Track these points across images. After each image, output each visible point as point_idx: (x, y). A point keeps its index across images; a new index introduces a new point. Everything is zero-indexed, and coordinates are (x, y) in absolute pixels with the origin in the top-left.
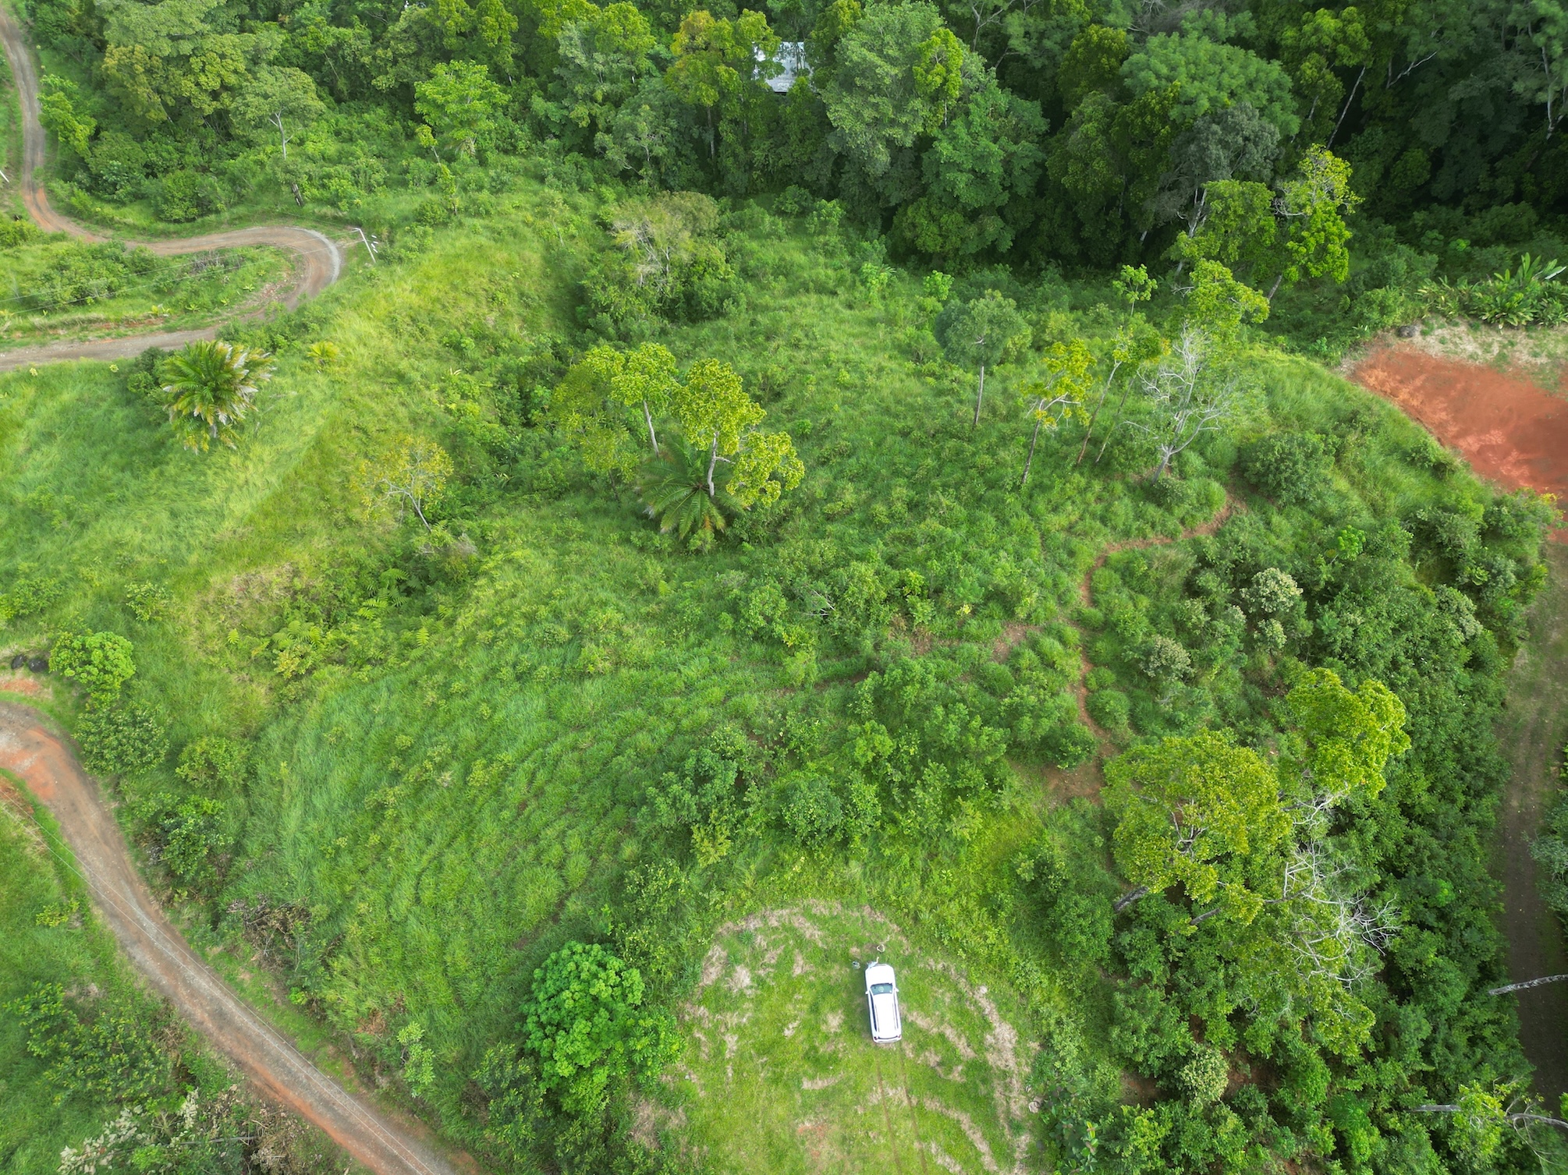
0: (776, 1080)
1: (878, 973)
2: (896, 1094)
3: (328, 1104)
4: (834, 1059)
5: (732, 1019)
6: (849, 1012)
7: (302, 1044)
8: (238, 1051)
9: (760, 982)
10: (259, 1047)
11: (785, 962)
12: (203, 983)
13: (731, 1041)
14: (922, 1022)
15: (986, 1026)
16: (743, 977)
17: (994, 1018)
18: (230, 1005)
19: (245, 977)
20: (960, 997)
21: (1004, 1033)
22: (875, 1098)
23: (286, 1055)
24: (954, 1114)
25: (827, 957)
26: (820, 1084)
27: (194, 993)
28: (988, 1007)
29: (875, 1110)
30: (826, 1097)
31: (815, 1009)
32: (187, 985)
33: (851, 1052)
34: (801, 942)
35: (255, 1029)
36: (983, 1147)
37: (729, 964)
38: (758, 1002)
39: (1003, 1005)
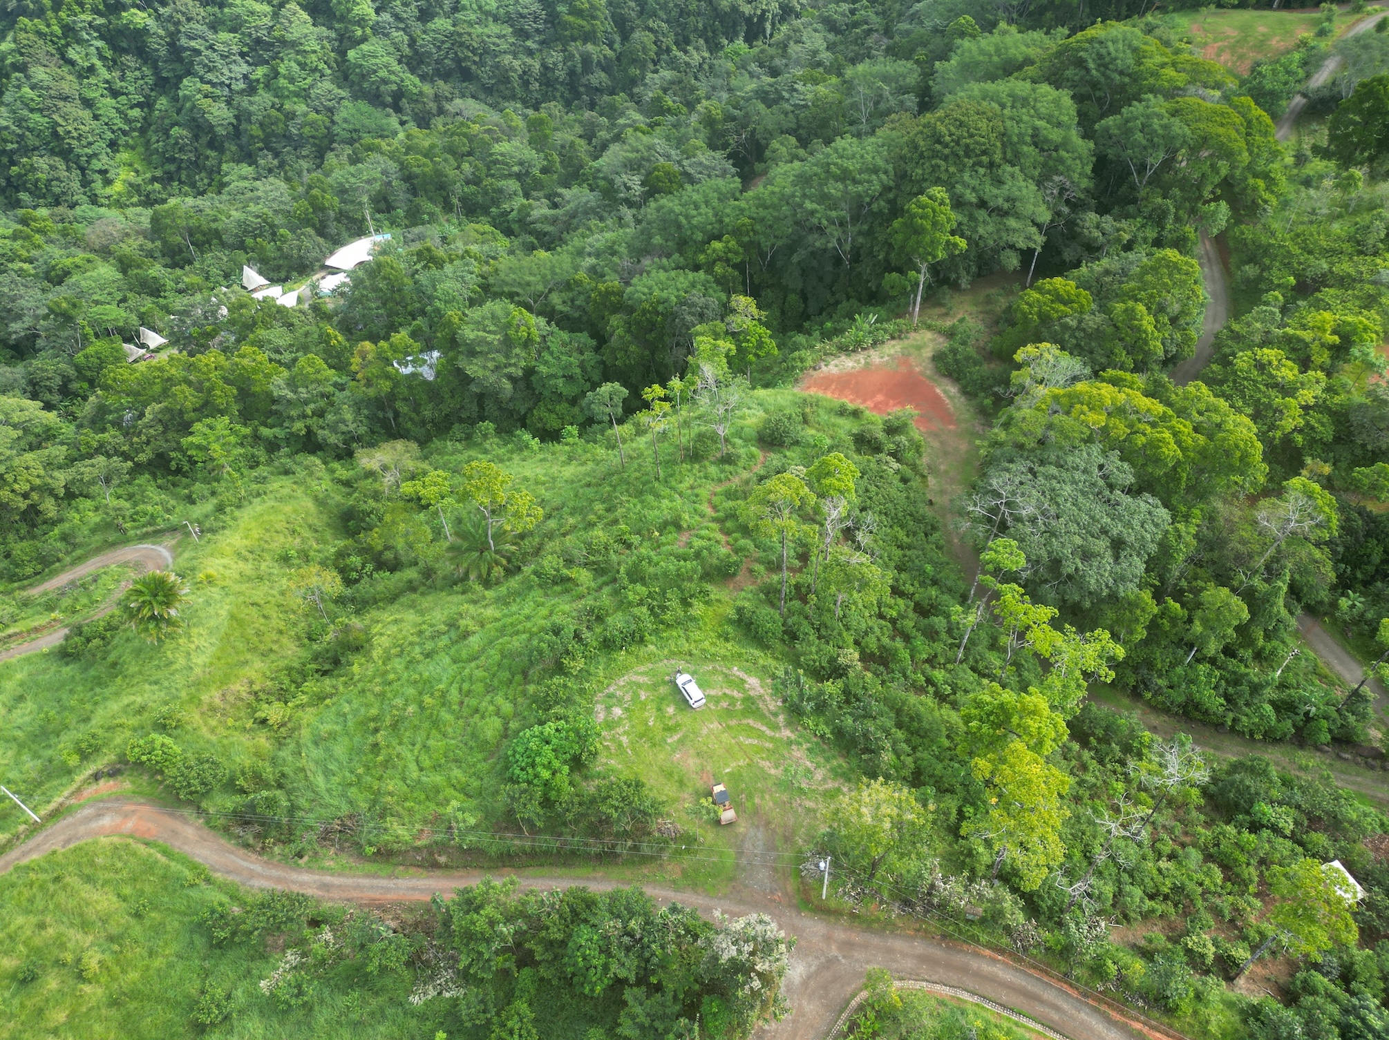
0: (654, 745)
1: (681, 680)
2: (715, 726)
3: (413, 889)
4: (678, 725)
5: (620, 730)
6: (676, 704)
7: (383, 874)
8: (344, 895)
9: (627, 710)
10: (357, 887)
11: (636, 696)
12: (306, 877)
13: (624, 739)
14: (712, 693)
15: (743, 681)
16: (617, 711)
17: (745, 677)
18: (328, 879)
19: (327, 864)
20: (726, 676)
21: (753, 681)
22: (705, 731)
23: (375, 882)
24: (745, 722)
25: (655, 686)
26: (676, 738)
27: (302, 884)
28: (741, 674)
29: (708, 736)
30: (682, 742)
31: (659, 709)
32: (294, 882)
33: (685, 719)
34: (639, 685)
35: (350, 881)
36: (764, 728)
37: (608, 709)
38: (630, 718)
39: (748, 671)
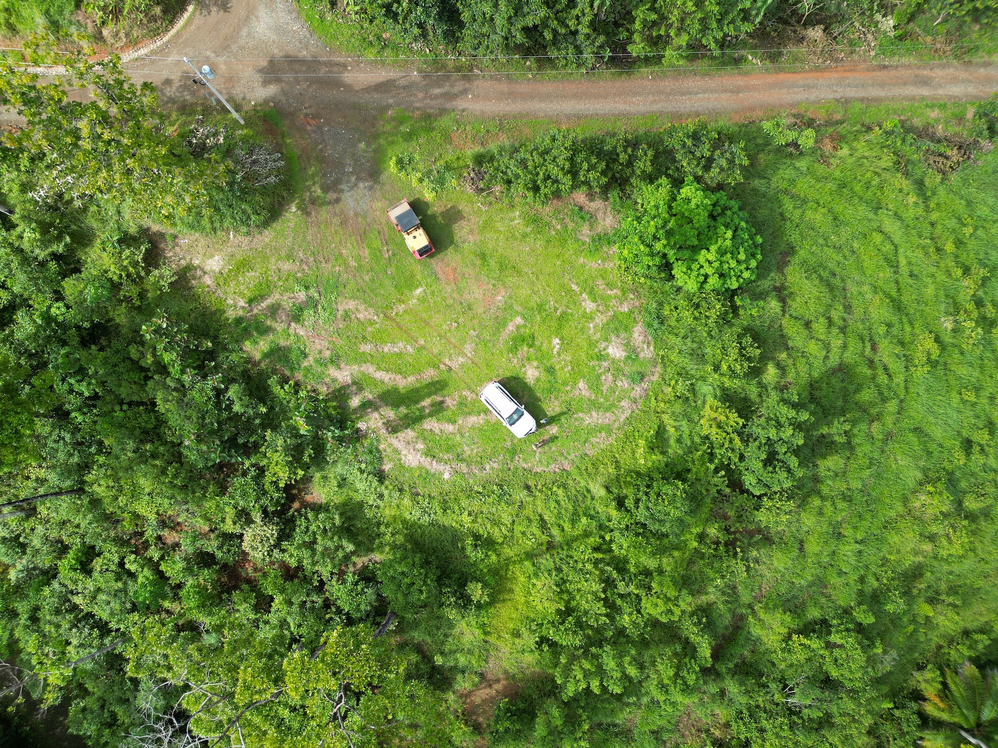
0: (540, 308)
1: (527, 423)
2: (456, 363)
3: (807, 87)
4: (514, 349)
5: (601, 319)
6: (525, 386)
7: (858, 106)
8: (893, 73)
9: (600, 357)
10: (882, 85)
11: (595, 385)
12: (956, 90)
13: (589, 306)
14: (473, 419)
15: (429, 453)
16: (616, 351)
17: (426, 462)
18: (925, 92)
19: (934, 114)
20: (459, 458)
21: (413, 458)
22: (468, 349)
23: (862, 94)
24: (411, 379)
25: (568, 412)
26: (511, 327)
28: (435, 467)
29: (463, 341)
30: (500, 323)
31: (551, 370)
33: (509, 366)
34: (594, 405)
35: (896, 91)
36: (379, 375)
37: (633, 354)
38: (591, 344)
39: (427, 476)
